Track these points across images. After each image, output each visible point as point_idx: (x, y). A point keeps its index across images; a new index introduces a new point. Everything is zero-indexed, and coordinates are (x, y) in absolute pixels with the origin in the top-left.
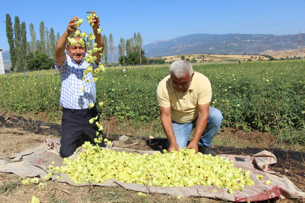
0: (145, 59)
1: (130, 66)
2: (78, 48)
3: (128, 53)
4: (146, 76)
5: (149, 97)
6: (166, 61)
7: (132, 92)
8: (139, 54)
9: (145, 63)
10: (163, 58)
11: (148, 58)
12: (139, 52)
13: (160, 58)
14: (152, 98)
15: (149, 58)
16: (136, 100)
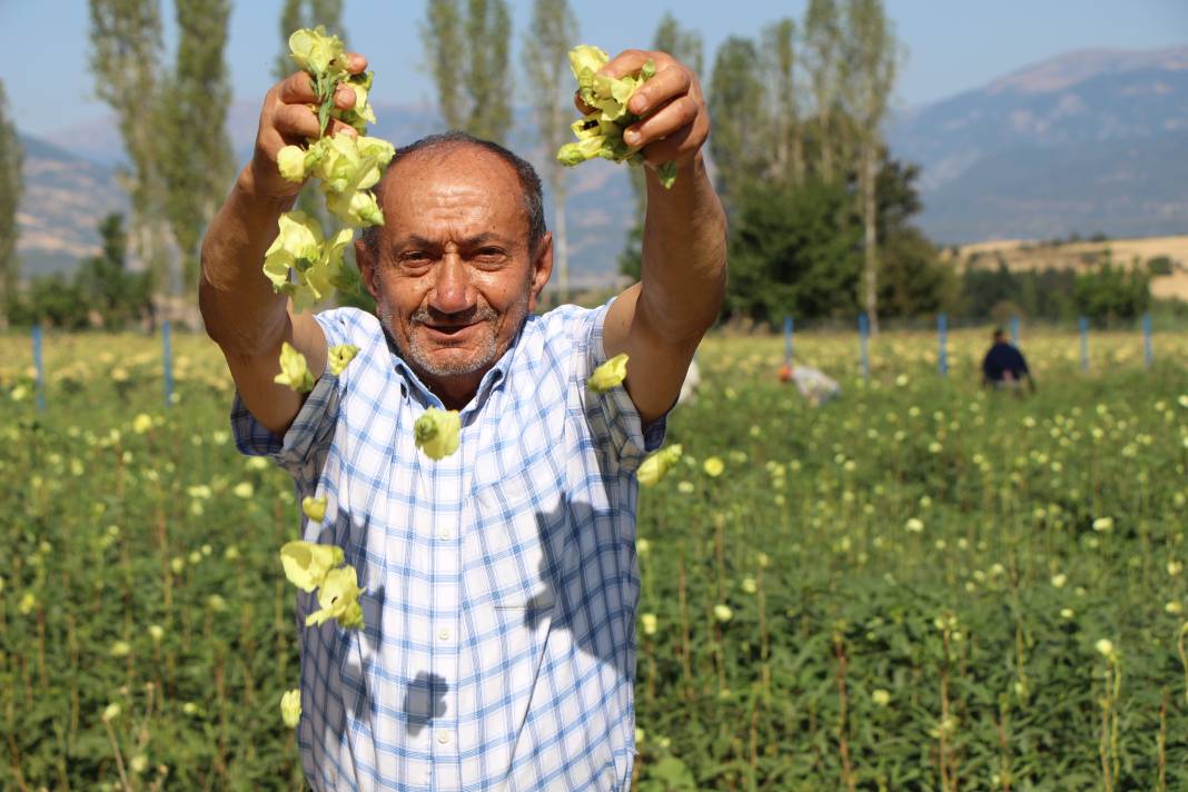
0: (914, 269)
1: (751, 331)
2: (452, 258)
3: (736, 188)
4: (925, 466)
5: (970, 713)
6: (1161, 288)
7: (781, 653)
8: (858, 208)
9: (921, 310)
10: (1127, 253)
11: (955, 253)
12: (852, 177)
13: (1088, 259)
14: (1003, 732)
15: (966, 251)
16: (820, 739)
